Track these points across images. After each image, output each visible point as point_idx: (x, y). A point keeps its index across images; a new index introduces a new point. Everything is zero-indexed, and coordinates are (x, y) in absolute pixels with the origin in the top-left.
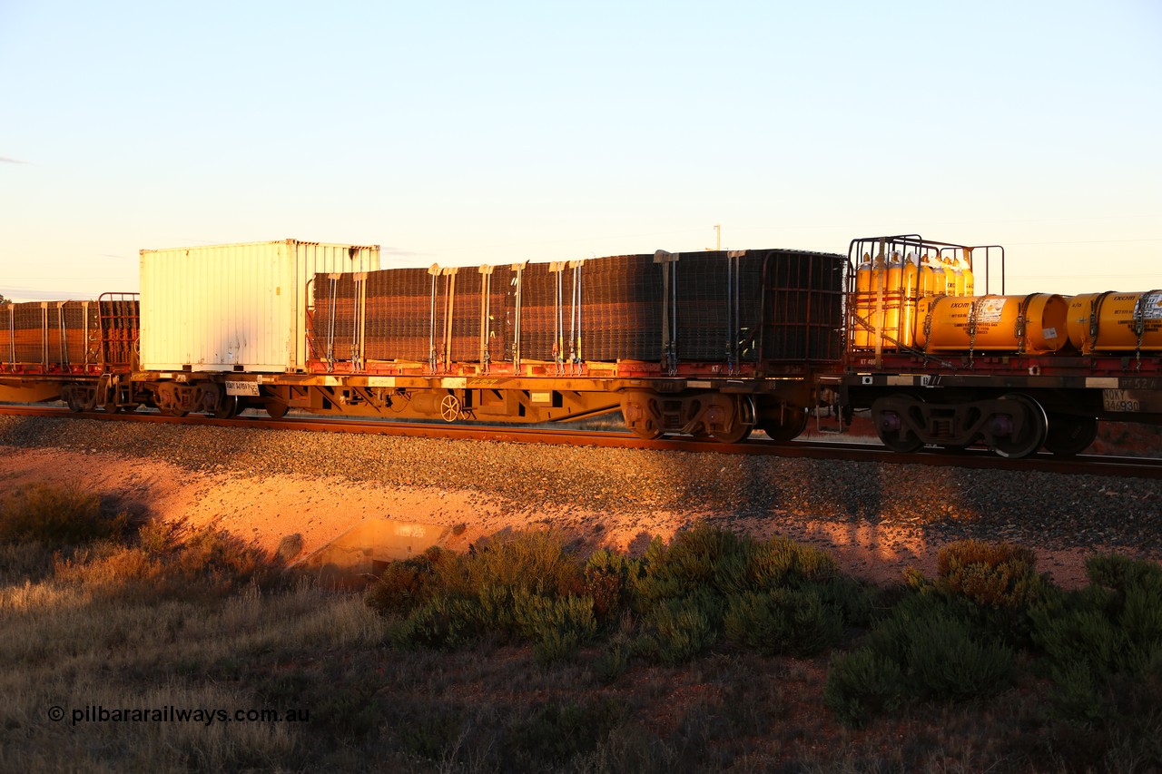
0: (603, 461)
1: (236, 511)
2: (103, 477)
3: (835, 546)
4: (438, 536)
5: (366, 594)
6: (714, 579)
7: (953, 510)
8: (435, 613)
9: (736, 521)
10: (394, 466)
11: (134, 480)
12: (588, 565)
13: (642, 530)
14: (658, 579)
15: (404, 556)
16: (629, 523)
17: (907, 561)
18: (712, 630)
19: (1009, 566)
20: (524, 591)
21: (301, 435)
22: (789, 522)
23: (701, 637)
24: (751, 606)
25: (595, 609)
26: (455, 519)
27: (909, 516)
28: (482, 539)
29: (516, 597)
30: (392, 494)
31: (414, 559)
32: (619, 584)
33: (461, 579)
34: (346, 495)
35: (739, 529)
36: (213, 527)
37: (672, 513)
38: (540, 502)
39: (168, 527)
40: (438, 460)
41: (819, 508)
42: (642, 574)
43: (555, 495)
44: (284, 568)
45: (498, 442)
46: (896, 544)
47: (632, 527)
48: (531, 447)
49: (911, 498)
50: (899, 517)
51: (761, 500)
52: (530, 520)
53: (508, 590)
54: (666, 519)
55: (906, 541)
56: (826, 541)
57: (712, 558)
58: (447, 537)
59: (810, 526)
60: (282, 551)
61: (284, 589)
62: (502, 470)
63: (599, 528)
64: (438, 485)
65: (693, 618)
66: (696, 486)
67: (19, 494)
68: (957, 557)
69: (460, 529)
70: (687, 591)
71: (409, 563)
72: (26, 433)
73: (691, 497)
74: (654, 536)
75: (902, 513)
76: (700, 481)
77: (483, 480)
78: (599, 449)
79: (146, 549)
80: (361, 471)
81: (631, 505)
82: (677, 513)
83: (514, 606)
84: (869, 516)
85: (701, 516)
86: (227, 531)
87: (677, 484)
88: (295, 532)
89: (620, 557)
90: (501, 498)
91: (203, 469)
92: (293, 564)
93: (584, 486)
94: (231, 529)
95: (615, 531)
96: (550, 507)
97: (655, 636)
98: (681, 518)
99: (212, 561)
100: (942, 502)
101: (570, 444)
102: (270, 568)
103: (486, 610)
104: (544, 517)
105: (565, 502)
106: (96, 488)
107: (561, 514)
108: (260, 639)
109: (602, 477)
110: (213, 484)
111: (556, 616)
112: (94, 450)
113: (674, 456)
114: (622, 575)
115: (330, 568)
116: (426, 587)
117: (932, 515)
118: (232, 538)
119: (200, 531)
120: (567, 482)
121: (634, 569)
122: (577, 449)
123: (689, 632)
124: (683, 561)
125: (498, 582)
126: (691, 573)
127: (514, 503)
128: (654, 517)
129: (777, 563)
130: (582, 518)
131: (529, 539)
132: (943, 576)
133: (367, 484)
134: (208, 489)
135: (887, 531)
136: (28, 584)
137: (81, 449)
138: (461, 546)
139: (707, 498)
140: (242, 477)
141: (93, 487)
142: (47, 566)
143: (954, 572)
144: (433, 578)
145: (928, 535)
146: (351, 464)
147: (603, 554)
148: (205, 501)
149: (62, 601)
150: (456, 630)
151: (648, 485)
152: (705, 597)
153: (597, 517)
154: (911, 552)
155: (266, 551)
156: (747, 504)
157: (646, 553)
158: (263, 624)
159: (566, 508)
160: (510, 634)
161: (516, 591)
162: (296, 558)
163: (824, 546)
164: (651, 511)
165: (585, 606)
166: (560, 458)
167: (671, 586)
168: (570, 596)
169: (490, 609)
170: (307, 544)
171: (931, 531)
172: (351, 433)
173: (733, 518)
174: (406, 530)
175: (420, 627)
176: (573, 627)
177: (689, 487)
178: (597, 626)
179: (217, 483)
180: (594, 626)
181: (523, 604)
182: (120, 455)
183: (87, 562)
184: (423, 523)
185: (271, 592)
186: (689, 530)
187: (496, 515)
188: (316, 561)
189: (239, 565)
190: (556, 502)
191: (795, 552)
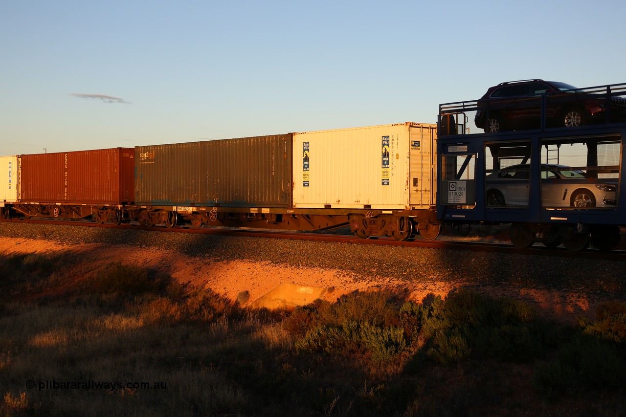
0: (408, 255)
1: (215, 278)
2: (148, 260)
3: (536, 302)
4: (320, 294)
5: (283, 323)
6: (469, 319)
7: (603, 283)
8: (319, 334)
9: (481, 288)
10: (296, 256)
11: (164, 261)
12: (401, 310)
13: (430, 292)
14: (439, 318)
15: (303, 303)
16: (422, 288)
17: (577, 311)
18: (469, 347)
20: (366, 324)
21: (248, 239)
22: (510, 289)
23: (463, 351)
24: (490, 334)
25: (405, 334)
26: (329, 284)
27: (578, 286)
28: (343, 295)
29: (362, 327)
30: (296, 271)
31: (308, 305)
32: (417, 320)
33: (333, 317)
34: (272, 271)
35: (482, 292)
36: (203, 286)
37: (445, 283)
38: (374, 276)
39: (181, 286)
40: (320, 253)
41: (527, 281)
42: (430, 316)
43: (382, 272)
44: (239, 308)
45: (352, 244)
46: (571, 302)
47: (424, 290)
48: (369, 246)
50: (572, 287)
51: (495, 276)
52: (369, 285)
53: (358, 323)
54: (442, 286)
55: (576, 300)
56: (531, 300)
57: (468, 308)
58: (325, 295)
59: (522, 291)
60: (239, 300)
61: (240, 320)
62: (354, 259)
63: (406, 290)
64: (320, 266)
65: (457, 340)
66: (458, 268)
67: (107, 268)
68: (607, 310)
69: (332, 289)
70: (454, 325)
71: (305, 308)
72: (111, 237)
73: (456, 275)
74: (437, 295)
75: (574, 285)
76: (461, 266)
77: (343, 264)
78: (405, 248)
79: (170, 298)
81: (423, 278)
82: (448, 283)
83: (361, 331)
84: (555, 286)
85: (461, 284)
86: (211, 289)
87: (448, 268)
88: (245, 290)
89: (418, 306)
90: (353, 274)
91: (198, 256)
92: (243, 306)
93: (398, 268)
94: (213, 288)
95: (415, 292)
96: (379, 279)
97: (438, 349)
98: (451, 285)
99: (203, 304)
100: (597, 279)
101: (390, 245)
102: (233, 308)
103: (346, 333)
104: (376, 284)
105: (387, 276)
106: (145, 265)
107: (385, 282)
108: (228, 345)
109: (407, 263)
110: (203, 264)
111: (384, 338)
112: (144, 246)
113: (446, 252)
114: (419, 316)
115: (265, 310)
116: (314, 320)
117: (591, 286)
118: (213, 292)
119: (197, 288)
120: (388, 265)
121: (425, 313)
122: (393, 248)
123: (456, 347)
124: (452, 309)
125: (353, 319)
126: (456, 315)
127: (360, 276)
128: (436, 285)
129: (504, 311)
130: (397, 285)
131: (369, 296)
132: (599, 320)
133: (282, 265)
134: (201, 267)
135: (565, 294)
136: (112, 314)
137: (137, 245)
138: (332, 298)
139: (465, 275)
140: (218, 261)
141: (144, 265)
142: (121, 305)
143: (606, 318)
144: (318, 316)
145: (589, 297)
146: (274, 254)
147: (409, 305)
148: (199, 273)
149: (129, 324)
150: (330, 344)
151: (432, 267)
152: (465, 328)
153: (405, 285)
154: (580, 307)
155: (231, 300)
156: (487, 279)
157: (432, 305)
158: (229, 338)
159: (388, 280)
160: (359, 347)
161: (362, 323)
162: (246, 304)
163: (530, 302)
164: (434, 281)
165: (399, 332)
166: (384, 253)
167: (446, 323)
168: (391, 327)
169: (348, 333)
170: (252, 296)
171: (591, 295)
172: (274, 238)
173: (479, 286)
174: (303, 289)
175: (311, 341)
176: (393, 343)
177: (455, 269)
178: (406, 343)
179: (205, 264)
180: (404, 343)
181: (366, 331)
182: (157, 248)
183: (141, 303)
184: (312, 286)
185: (233, 321)
186: (455, 292)
187: (350, 282)
188: (256, 305)
189: (217, 307)
190: (382, 276)
191: (514, 306)
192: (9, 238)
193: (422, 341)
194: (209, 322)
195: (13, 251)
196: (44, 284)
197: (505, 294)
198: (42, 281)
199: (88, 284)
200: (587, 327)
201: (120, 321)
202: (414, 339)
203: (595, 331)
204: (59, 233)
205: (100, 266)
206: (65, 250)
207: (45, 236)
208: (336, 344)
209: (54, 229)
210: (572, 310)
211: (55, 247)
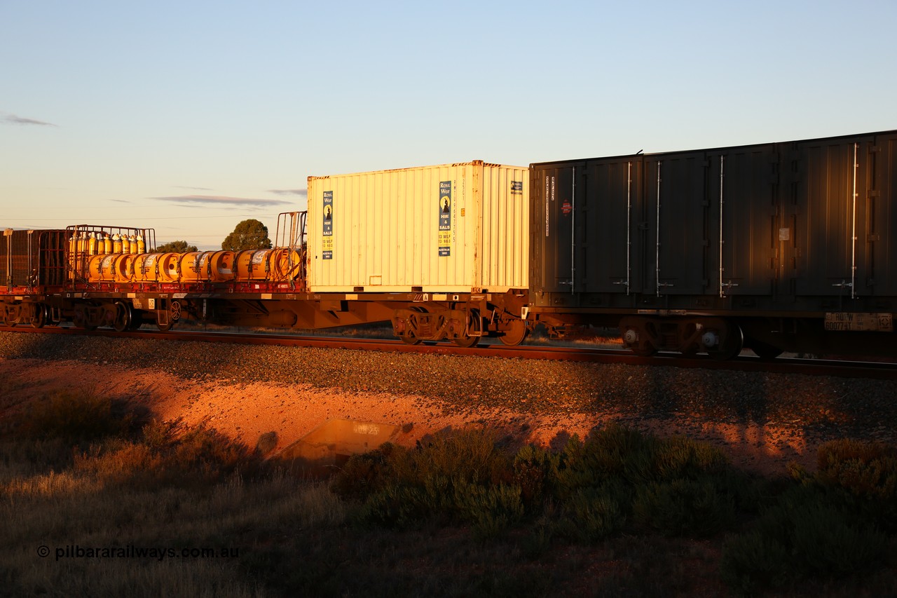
0: (528, 371)
1: (222, 413)
2: (113, 385)
3: (727, 444)
4: (390, 434)
5: (331, 482)
6: (623, 471)
7: (830, 413)
8: (388, 498)
9: (642, 422)
10: (353, 375)
11: (138, 386)
12: (516, 458)
13: (561, 429)
14: (576, 470)
15: (362, 450)
16: (550, 423)
17: (790, 457)
18: (623, 514)
19: (881, 463)
20: (462, 480)
21: (276, 350)
22: (687, 423)
23: (612, 521)
24: (655, 494)
25: (522, 495)
26: (404, 420)
27: (791, 418)
28: (427, 436)
29: (455, 485)
30: (352, 398)
31: (371, 453)
32: (542, 475)
33: (410, 470)
34: (313, 400)
35: (644, 428)
36: (203, 426)
37: (587, 415)
38: (475, 406)
39: (166, 426)
40: (390, 370)
41: (712, 411)
42: (562, 466)
43: (488, 399)
44: (262, 460)
45: (440, 355)
46: (780, 442)
47: (553, 426)
48: (467, 359)
49: (792, 403)
50: (783, 419)
51: (663, 404)
52: (467, 420)
53: (449, 479)
54: (581, 420)
55: (789, 440)
56: (719, 439)
58: (398, 434)
59: (705, 426)
60: (260, 446)
61: (262, 478)
62: (443, 378)
63: (525, 428)
64: (389, 391)
65: (604, 504)
66: (607, 392)
67: (44, 398)
68: (834, 454)
69: (408, 428)
70: (600, 480)
71: (365, 457)
73: (603, 402)
74: (572, 434)
75: (785, 415)
76: (610, 388)
77: (428, 386)
78: (524, 361)
79: (149, 444)
80: (326, 379)
81: (552, 408)
82: (591, 415)
83: (454, 493)
84: (756, 418)
85: (611, 417)
86: (215, 429)
87: (591, 391)
88: (271, 430)
89: (543, 452)
90: (443, 402)
91: (195, 377)
92: (269, 457)
93: (512, 392)
94: (218, 427)
95: (539, 430)
96: (484, 410)
97: (574, 519)
98: (595, 419)
99: (203, 455)
100: (820, 406)
101: (500, 356)
102: (250, 461)
103: (431, 496)
104: (479, 417)
105: (496, 405)
106: (107, 394)
107: (494, 414)
108: (243, 520)
109: (528, 384)
110: (203, 390)
111: (489, 501)
112: (106, 362)
113: (588, 367)
114: (545, 467)
115: (300, 460)
116: (380, 476)
117: (811, 417)
118: (219, 435)
119: (193, 429)
120: (496, 388)
121: (555, 462)
122: (506, 361)
123: (602, 515)
124: (596, 455)
125: (441, 473)
126: (603, 466)
127: (453, 406)
128: (572, 418)
129: (677, 458)
130: (511, 419)
131: (466, 436)
133: (330, 390)
134: (199, 395)
135: (772, 430)
136: (52, 473)
137: (95, 361)
138: (410, 442)
139: (617, 402)
140: (227, 384)
141: (105, 393)
142: (67, 459)
143: (832, 467)
144: (387, 469)
145: (807, 434)
146: (317, 373)
147: (529, 449)
148: (197, 404)
149: (80, 488)
150: (406, 513)
151: (566, 391)
152: (616, 486)
153: (524, 418)
154: (794, 450)
155: (247, 446)
156: (651, 408)
157: (566, 449)
158: (245, 507)
159: (497, 411)
160: (451, 516)
161: (455, 480)
162: (272, 452)
163: (718, 443)
164: (569, 413)
165: (514, 494)
166: (492, 368)
167: (587, 477)
168: (501, 485)
169: (433, 495)
170: (281, 440)
171: (811, 431)
172: (317, 347)
173: (639, 419)
174: (363, 428)
175: (375, 510)
176: (503, 511)
177: (601, 393)
178: (525, 510)
179: (207, 389)
180: (522, 511)
181: (462, 492)
182: (126, 366)
183: (100, 455)
184: (377, 423)
185: (252, 481)
186: (601, 429)
187: (438, 416)
188: (288, 454)
189: (225, 459)
190: (488, 405)
191: (692, 449)
193: (551, 507)
194: (212, 483)
197: (679, 431)
199: (12, 425)
200: (803, 481)
201: (65, 484)
205: (32, 396)
208: (415, 514)
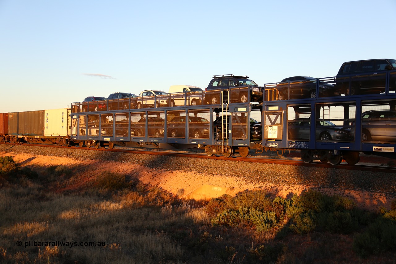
0: (277, 169)
1: (164, 181)
2: (126, 170)
3: (354, 198)
4: (226, 191)
5: (204, 208)
6: (314, 207)
8: (225, 215)
9: (321, 189)
10: (212, 169)
11: (135, 171)
12: (274, 201)
13: (290, 191)
14: (296, 207)
15: (215, 197)
17: (379, 204)
18: (314, 224)
20: (253, 209)
21: (184, 159)
22: (339, 190)
23: (310, 226)
24: (327, 217)
25: (276, 216)
26: (231, 186)
27: (380, 189)
28: (239, 192)
29: (250, 211)
30: (211, 177)
31: (219, 198)
32: (284, 208)
33: (233, 205)
34: (197, 177)
35: (322, 191)
36: (157, 186)
37: (300, 186)
38: (258, 181)
39: (144, 185)
40: (225, 167)
41: (349, 186)
42: (291, 205)
43: (262, 179)
45: (244, 162)
46: (376, 198)
47: (287, 190)
48: (254, 163)
51: (330, 182)
52: (255, 186)
53: (248, 208)
54: (298, 188)
55: (379, 197)
56: (351, 197)
57: (313, 200)
58: (228, 191)
59: (346, 191)
60: (178, 194)
61: (178, 206)
62: (246, 171)
63: (277, 190)
64: (225, 175)
65: (307, 220)
66: (308, 177)
67: (102, 174)
69: (233, 189)
70: (305, 211)
71: (217, 199)
72: (104, 156)
73: (306, 181)
74: (295, 193)
75: (377, 188)
76: (309, 176)
77: (240, 173)
78: (276, 165)
79: (138, 192)
80: (202, 170)
81: (287, 183)
83: (250, 213)
84: (366, 189)
85: (309, 187)
87: (302, 177)
88: (182, 188)
89: (284, 199)
90: (245, 180)
91: (155, 168)
92: (180, 198)
93: (272, 176)
94: (163, 186)
95: (282, 191)
96: (261, 183)
97: (296, 225)
98: (303, 187)
99: (157, 196)
100: (391, 185)
101: (267, 163)
102: (175, 199)
103: (241, 215)
104: (259, 186)
105: (265, 181)
106: (124, 173)
107: (264, 185)
108: (172, 220)
109: (277, 174)
110: (157, 173)
111: (263, 217)
112: (123, 162)
113: (300, 167)
114: (284, 205)
115: (192, 200)
116: (222, 206)
117: (388, 189)
118: (163, 189)
119: (154, 187)
120: (266, 175)
121: (288, 203)
122: (269, 165)
123: (307, 224)
124: (304, 201)
125: (245, 206)
126: (306, 205)
127: (249, 181)
128: (294, 187)
129: (335, 203)
130: (271, 187)
131: (255, 193)
132: (393, 210)
133: (204, 174)
134: (156, 174)
135: (372, 194)
136: (105, 201)
137: (120, 161)
138: (233, 194)
139: (311, 181)
140: (166, 171)
142: (110, 196)
144: (225, 204)
145: (386, 195)
146: (199, 167)
147: (278, 198)
148: (155, 178)
149: (115, 207)
150: (232, 221)
151: (292, 176)
152: (312, 213)
153: (276, 186)
154: (381, 201)
155: (173, 194)
156: (325, 184)
157: (292, 198)
158: (173, 216)
159: (266, 183)
160: (249, 223)
161: (250, 209)
162: (182, 196)
163: (351, 198)
164: (293, 185)
165: (273, 215)
166: (264, 167)
167: (300, 210)
168: (268, 211)
169: (242, 214)
170: (185, 192)
171: (388, 194)
172: (199, 158)
173: (320, 188)
174: (216, 188)
175: (221, 219)
176: (269, 221)
177: (305, 177)
178: (277, 221)
179: (159, 172)
180: (276, 221)
181: (253, 213)
182: (131, 163)
183: (121, 195)
184: (221, 187)
185: (175, 207)
186: (306, 191)
187: (243, 185)
188: (188, 197)
189: (165, 198)
190: (262, 181)
191: (341, 200)
192: (47, 156)
193: (286, 220)
194: (160, 207)
195: (49, 164)
196: (67, 183)
197: (336, 193)
198: (65, 181)
199: (92, 183)
200: (385, 214)
201: (109, 205)
202: (282, 219)
203: (390, 216)
204: (75, 154)
205: (98, 173)
206: (79, 164)
207: (68, 155)
208: (235, 221)
209: (73, 151)
210: (376, 203)
211: (73, 162)
